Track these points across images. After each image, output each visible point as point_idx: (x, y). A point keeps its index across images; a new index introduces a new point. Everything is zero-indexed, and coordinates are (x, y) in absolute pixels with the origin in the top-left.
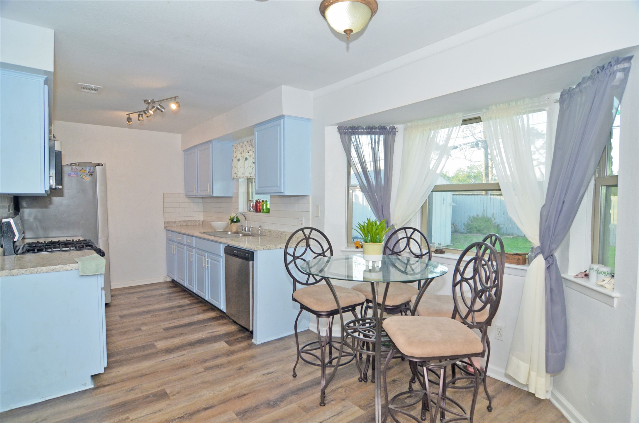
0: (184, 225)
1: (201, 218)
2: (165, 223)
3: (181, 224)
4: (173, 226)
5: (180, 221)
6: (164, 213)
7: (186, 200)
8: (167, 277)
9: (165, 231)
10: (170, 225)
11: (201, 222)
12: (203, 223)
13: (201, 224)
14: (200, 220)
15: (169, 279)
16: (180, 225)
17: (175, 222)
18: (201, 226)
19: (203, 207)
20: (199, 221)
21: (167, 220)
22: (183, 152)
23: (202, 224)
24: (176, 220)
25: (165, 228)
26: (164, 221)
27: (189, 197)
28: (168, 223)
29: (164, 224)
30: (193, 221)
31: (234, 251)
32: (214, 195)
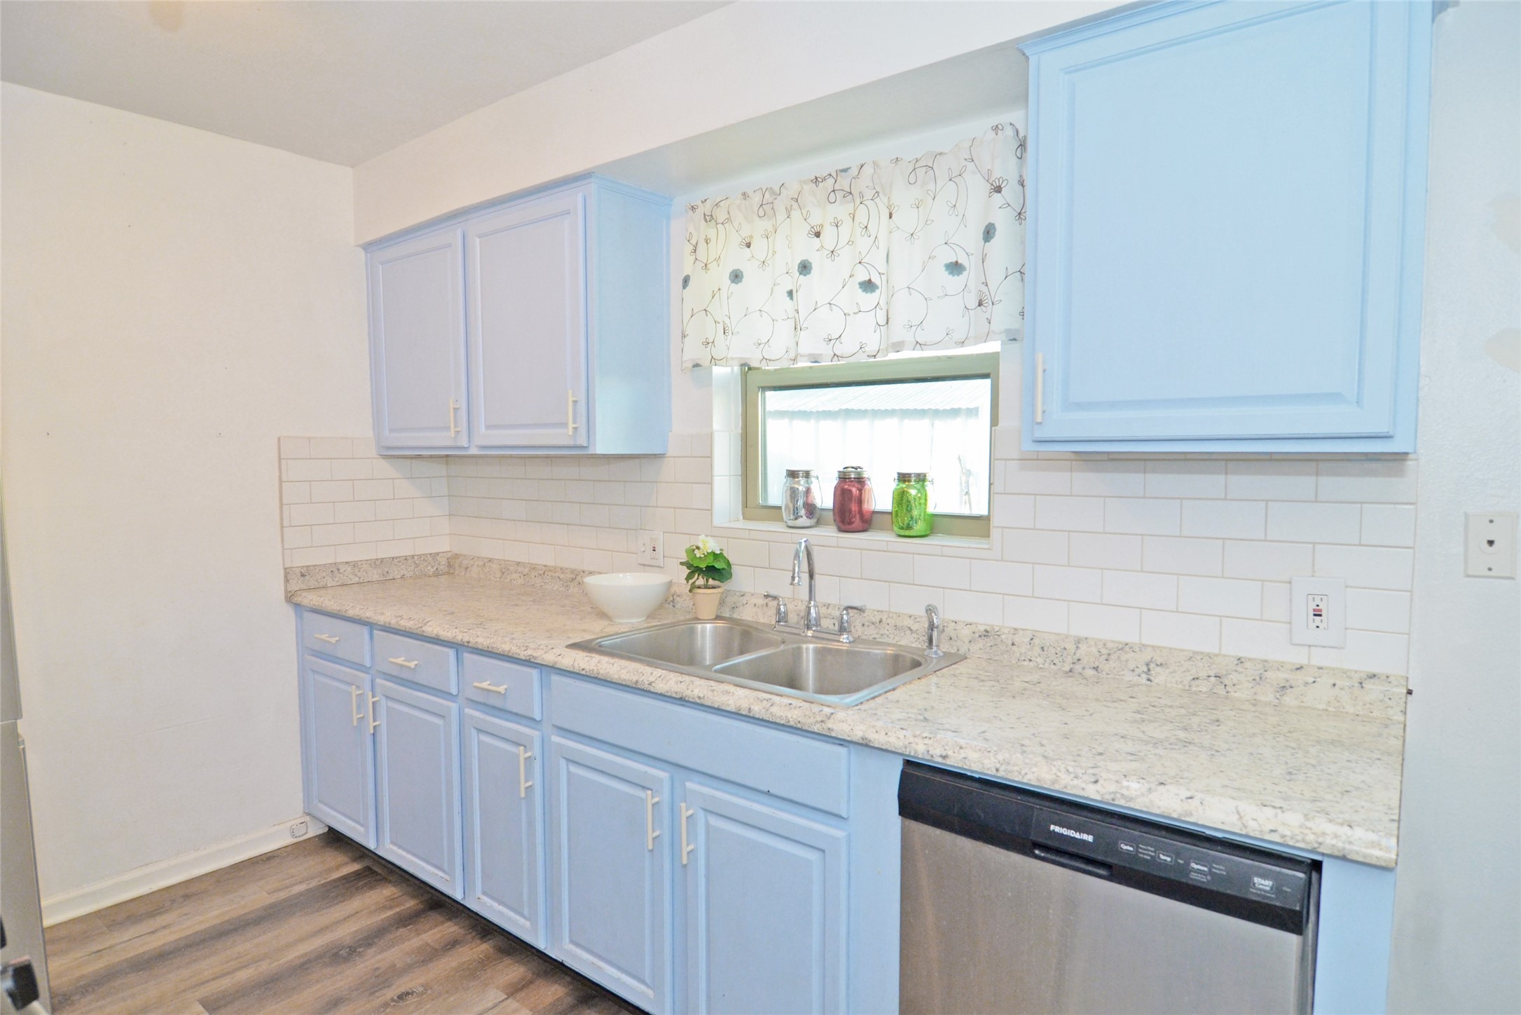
0: (376, 577)
1: (443, 545)
2: (287, 573)
3: (359, 574)
4: (325, 587)
5: (355, 565)
6: (282, 527)
7: (386, 468)
8: (307, 819)
9: (290, 611)
10: (313, 584)
11: (443, 561)
12: (450, 566)
13: (443, 568)
14: (438, 554)
15: (315, 830)
16: (356, 580)
17: (334, 569)
18: (443, 579)
19: (449, 496)
20: (435, 555)
21: (300, 561)
22: (362, 254)
23: (446, 569)
24: (337, 561)
25: (289, 598)
26: (285, 569)
27: (392, 455)
28: (303, 575)
29: (287, 580)
30: (413, 557)
31: (1052, 827)
32: (600, 449)
